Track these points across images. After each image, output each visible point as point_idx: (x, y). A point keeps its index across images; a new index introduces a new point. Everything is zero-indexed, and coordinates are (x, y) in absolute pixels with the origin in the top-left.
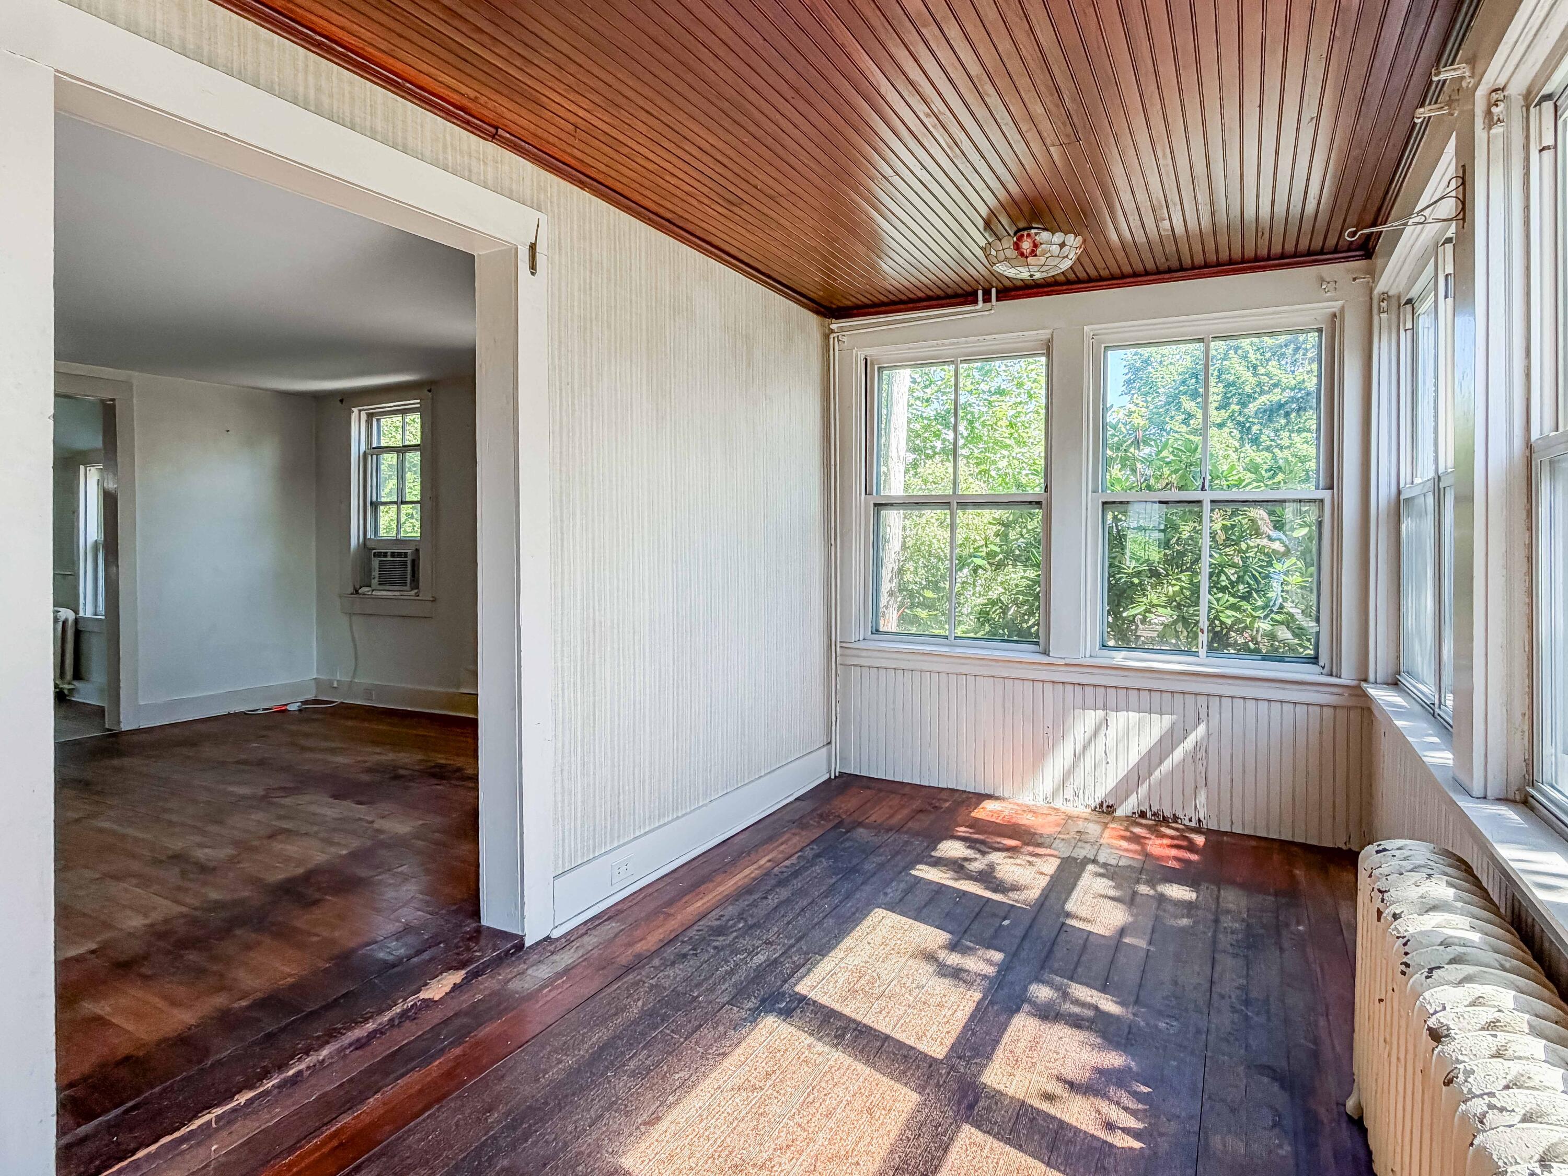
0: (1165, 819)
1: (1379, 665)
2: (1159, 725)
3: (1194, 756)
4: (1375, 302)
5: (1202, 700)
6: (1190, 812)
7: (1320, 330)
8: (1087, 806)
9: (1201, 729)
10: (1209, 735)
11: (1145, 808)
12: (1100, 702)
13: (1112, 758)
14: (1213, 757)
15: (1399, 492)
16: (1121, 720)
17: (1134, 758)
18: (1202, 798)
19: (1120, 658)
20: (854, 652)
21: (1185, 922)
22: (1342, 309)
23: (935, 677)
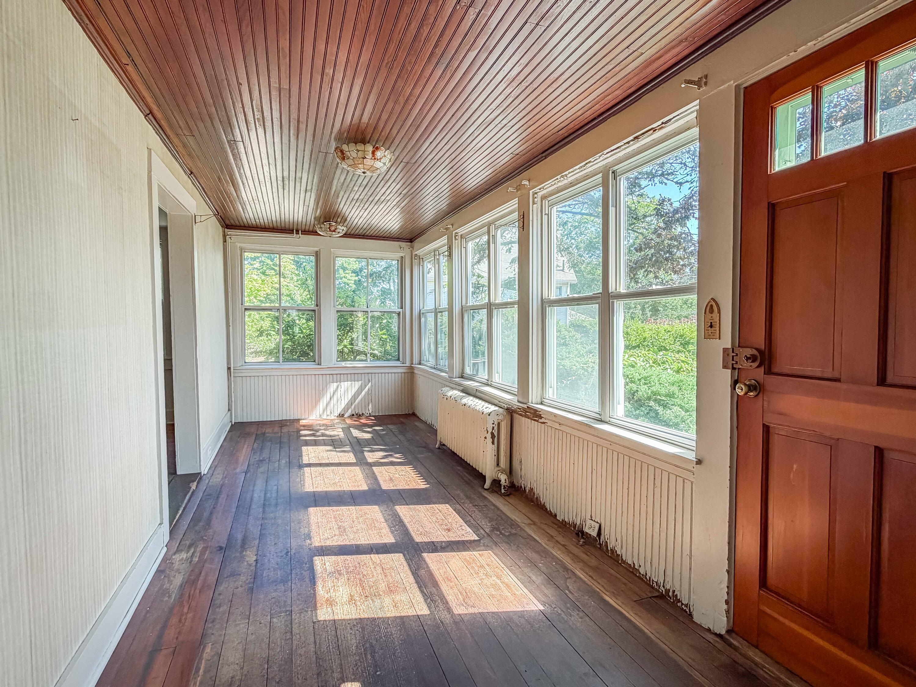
0: (360, 415)
1: (416, 360)
2: (357, 385)
3: (368, 393)
4: (413, 257)
5: (370, 375)
6: (367, 412)
7: (398, 260)
8: (335, 416)
9: (370, 384)
10: (372, 386)
11: (354, 413)
12: (338, 380)
13: (343, 397)
14: (373, 393)
15: (420, 311)
16: (345, 385)
17: (350, 397)
18: (370, 406)
19: (343, 364)
20: (239, 371)
21: (384, 432)
22: (405, 256)
23: (276, 377)
